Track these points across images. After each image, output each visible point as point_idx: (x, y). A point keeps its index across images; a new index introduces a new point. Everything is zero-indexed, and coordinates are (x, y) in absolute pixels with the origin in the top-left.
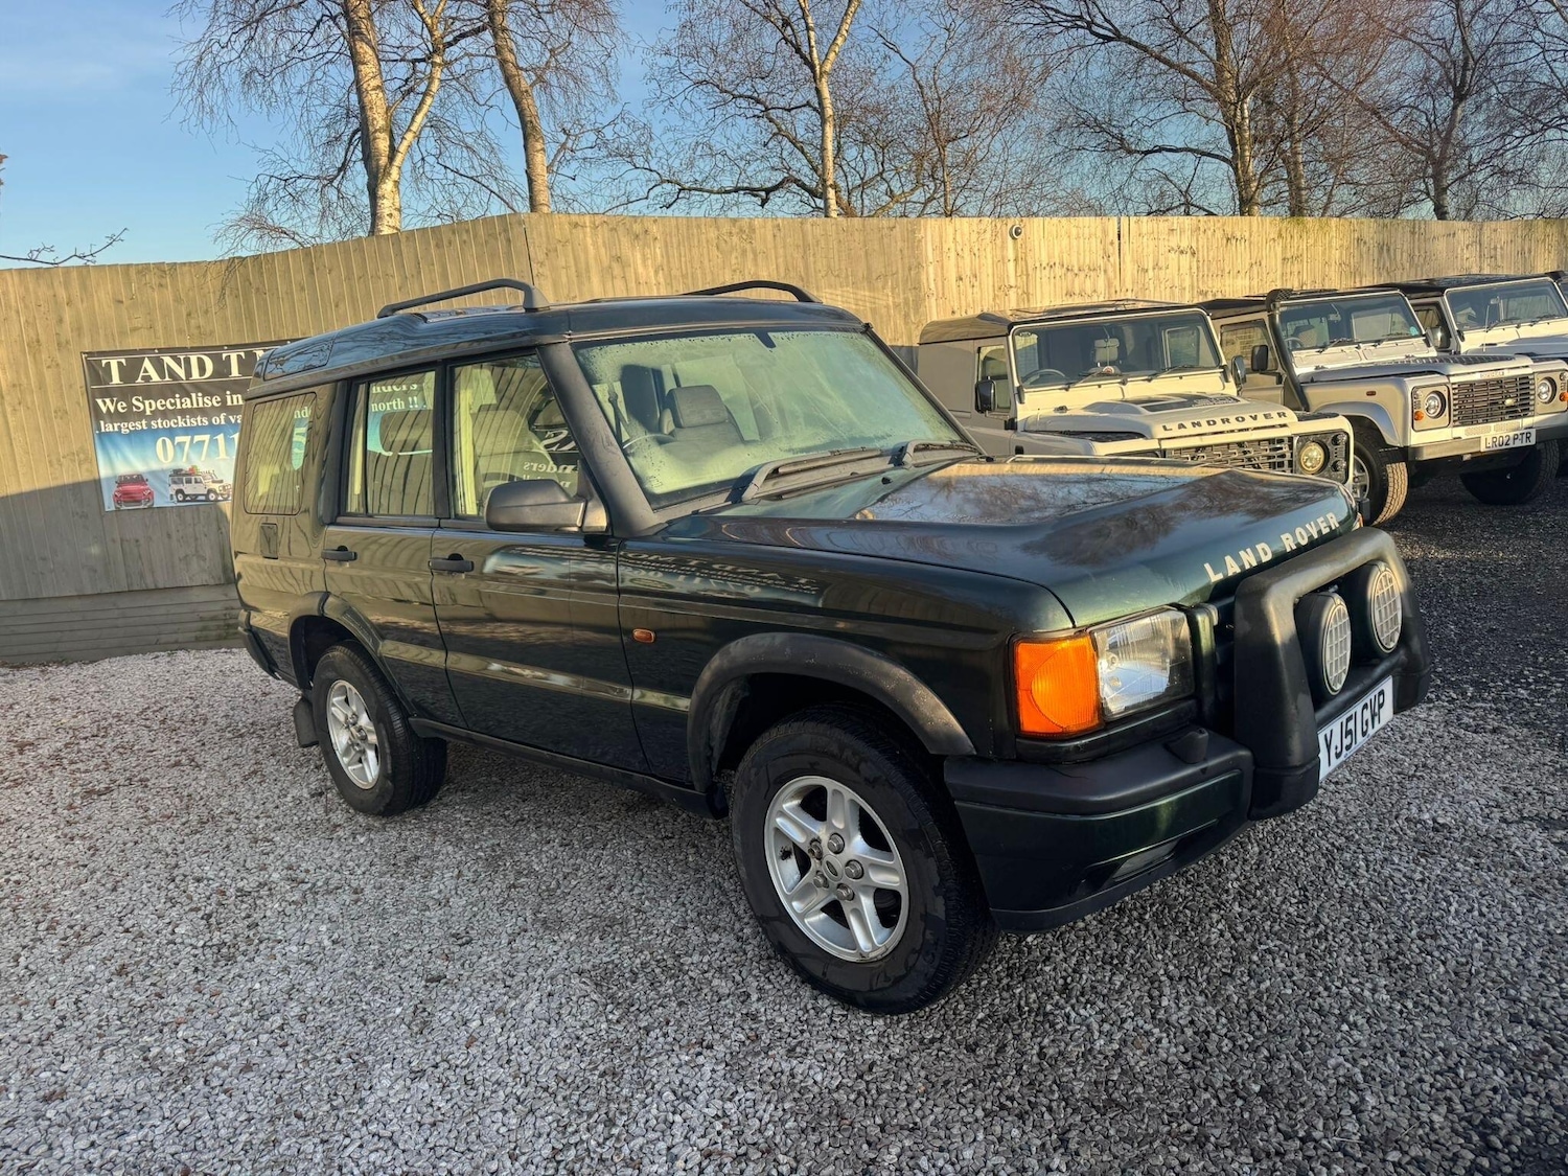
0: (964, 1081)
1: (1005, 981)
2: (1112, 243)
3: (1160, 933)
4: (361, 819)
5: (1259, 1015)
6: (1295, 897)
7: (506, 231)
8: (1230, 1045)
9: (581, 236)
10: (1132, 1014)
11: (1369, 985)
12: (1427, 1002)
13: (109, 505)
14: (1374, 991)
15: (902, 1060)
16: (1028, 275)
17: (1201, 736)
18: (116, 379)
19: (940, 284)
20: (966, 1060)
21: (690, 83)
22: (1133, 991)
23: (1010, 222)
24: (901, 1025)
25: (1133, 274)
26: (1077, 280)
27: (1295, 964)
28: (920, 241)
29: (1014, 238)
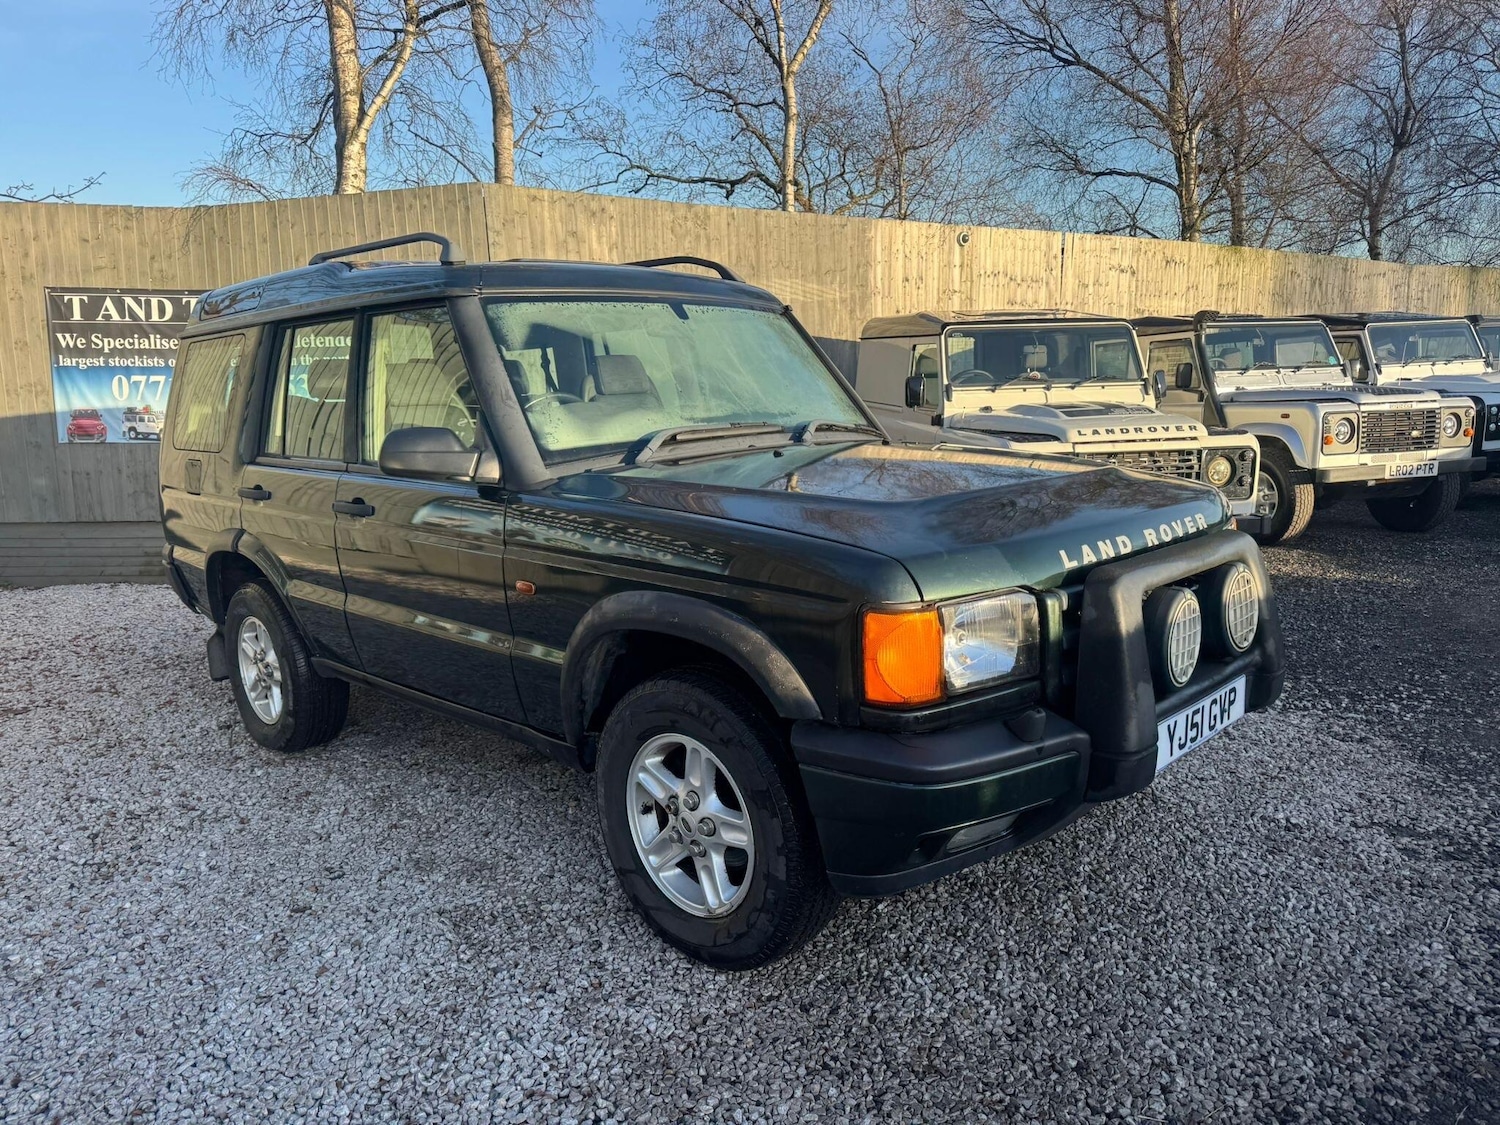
0: (792, 1039)
1: (849, 946)
2: (1055, 257)
3: (1007, 909)
4: (263, 753)
5: (1089, 994)
6: (1142, 884)
7: (465, 199)
8: (1056, 1021)
9: (539, 209)
10: (966, 985)
11: (1198, 972)
12: (1251, 992)
13: (63, 437)
14: (1202, 977)
15: (736, 1015)
16: (972, 282)
17: (1038, 716)
18: (77, 316)
19: (886, 283)
20: (799, 1019)
21: (666, 74)
22: (971, 963)
23: (958, 230)
24: (742, 982)
25: (1073, 289)
26: (1019, 290)
27: (1130, 948)
28: (870, 241)
29: (961, 245)
